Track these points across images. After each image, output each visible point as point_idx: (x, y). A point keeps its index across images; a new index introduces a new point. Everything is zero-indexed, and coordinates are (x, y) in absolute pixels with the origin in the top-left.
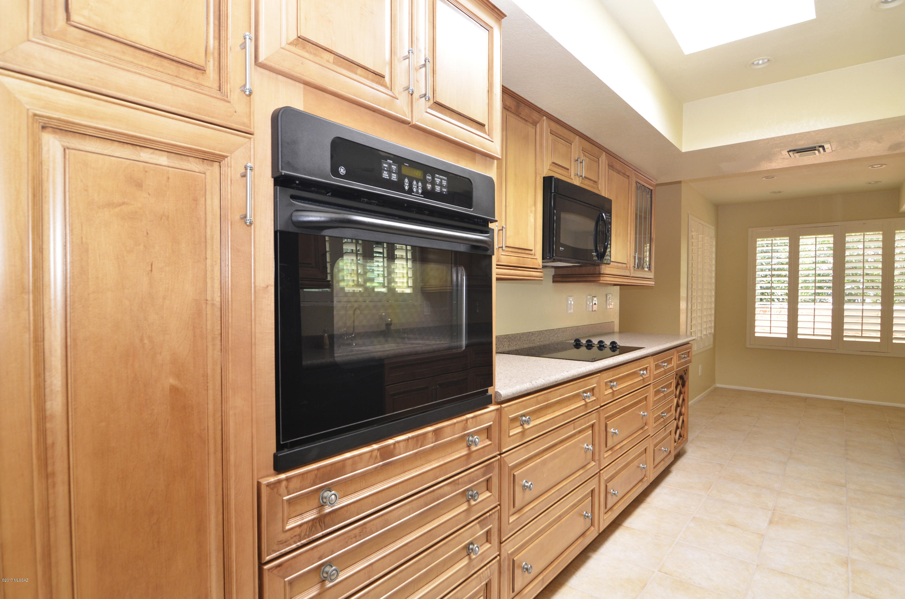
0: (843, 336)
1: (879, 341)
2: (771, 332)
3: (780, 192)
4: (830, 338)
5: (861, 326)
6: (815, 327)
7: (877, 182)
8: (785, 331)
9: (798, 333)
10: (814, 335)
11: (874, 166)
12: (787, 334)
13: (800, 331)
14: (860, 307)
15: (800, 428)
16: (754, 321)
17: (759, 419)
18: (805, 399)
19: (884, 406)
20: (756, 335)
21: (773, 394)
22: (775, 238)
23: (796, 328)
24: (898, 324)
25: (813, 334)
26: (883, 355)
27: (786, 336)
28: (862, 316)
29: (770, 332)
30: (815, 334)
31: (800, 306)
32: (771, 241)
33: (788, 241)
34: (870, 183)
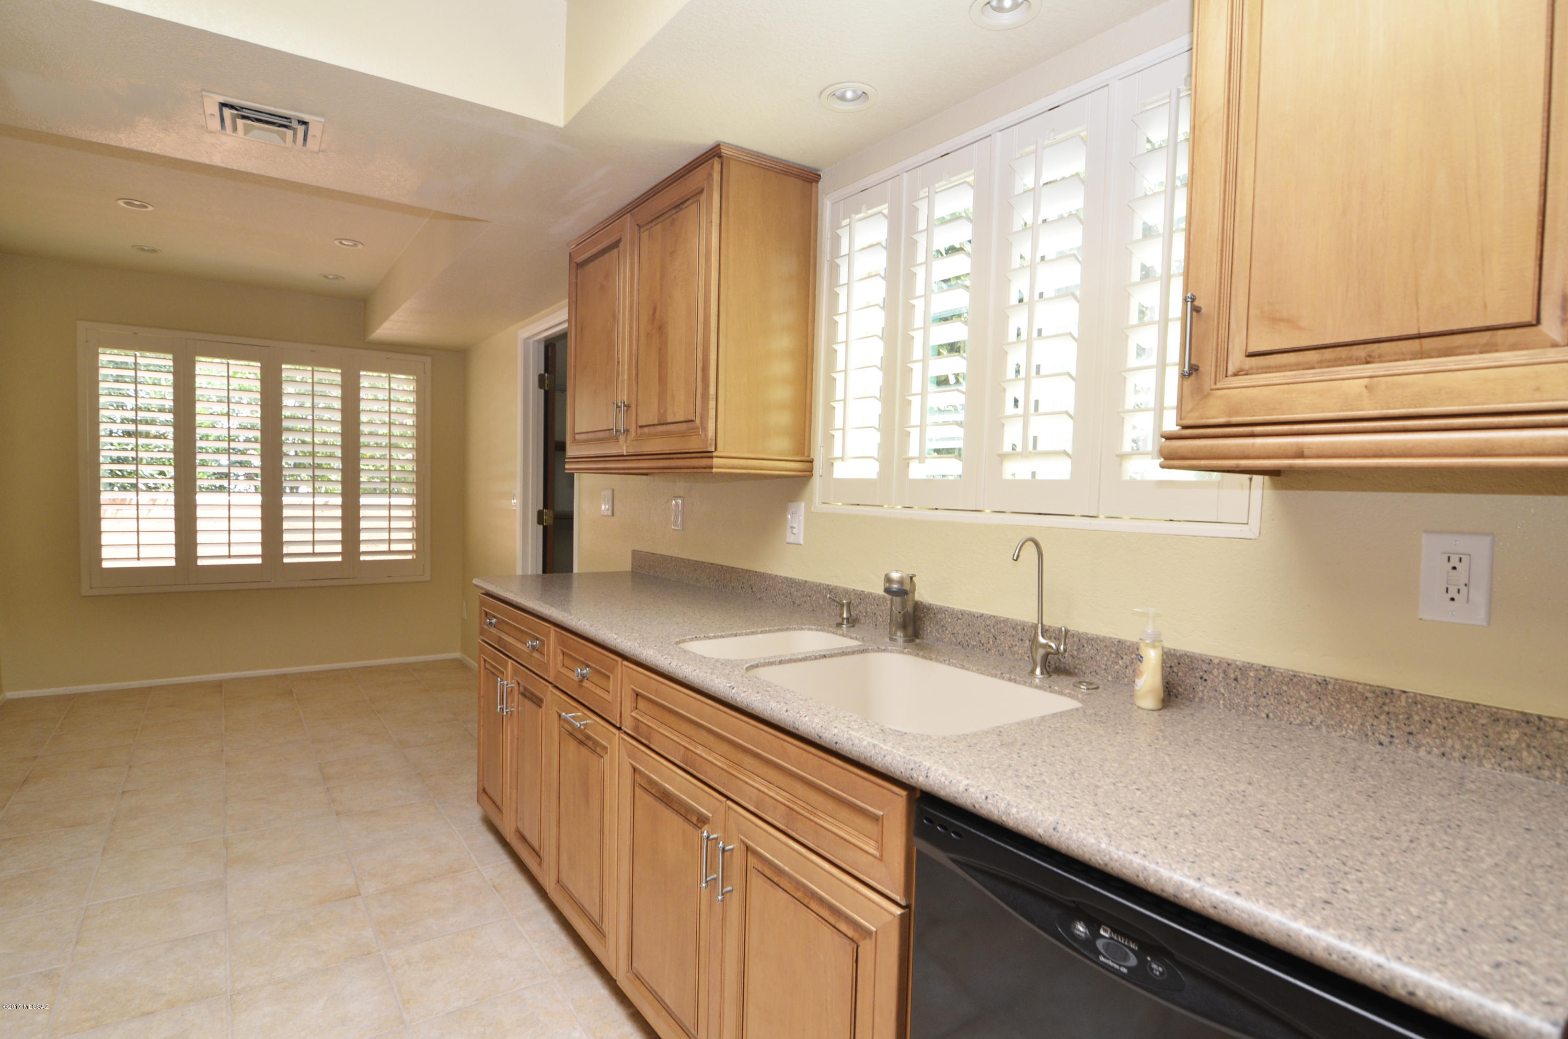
0: (283, 556)
1: (339, 559)
2: (141, 556)
3: (154, 251)
4: (258, 561)
5: (312, 535)
6: (231, 541)
7: (337, 278)
8: (172, 552)
9: (199, 554)
10: (230, 556)
11: (343, 242)
12: (176, 559)
13: (201, 551)
14: (309, 500)
15: (226, 764)
16: (97, 533)
17: (130, 767)
18: (218, 686)
19: (351, 669)
20: (105, 565)
21: (150, 688)
22: (142, 352)
23: (195, 545)
24: (367, 529)
25: (227, 554)
26: (346, 582)
27: (172, 563)
28: (314, 517)
29: (137, 557)
30: (231, 554)
31: (200, 498)
32: (133, 358)
33: (171, 363)
34: (325, 277)
